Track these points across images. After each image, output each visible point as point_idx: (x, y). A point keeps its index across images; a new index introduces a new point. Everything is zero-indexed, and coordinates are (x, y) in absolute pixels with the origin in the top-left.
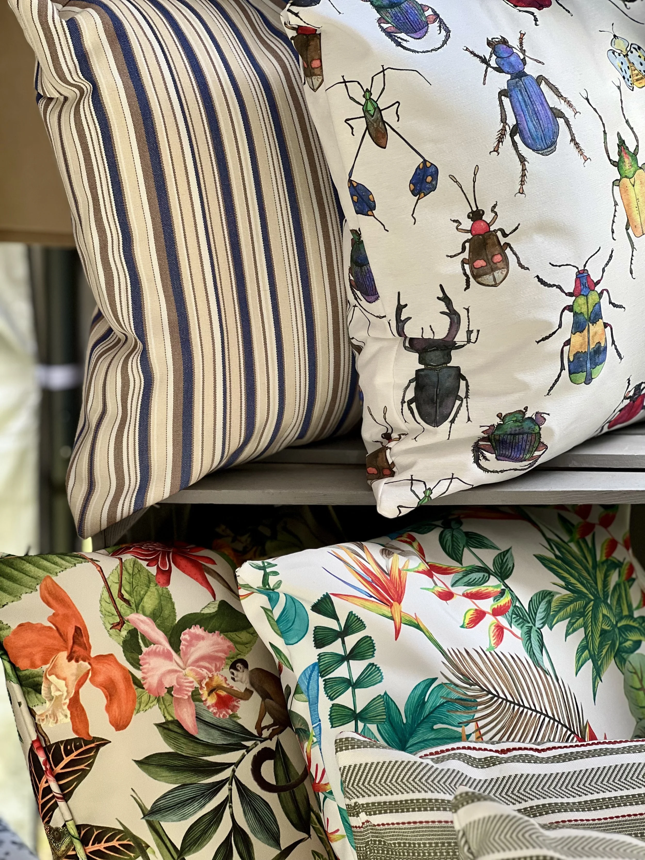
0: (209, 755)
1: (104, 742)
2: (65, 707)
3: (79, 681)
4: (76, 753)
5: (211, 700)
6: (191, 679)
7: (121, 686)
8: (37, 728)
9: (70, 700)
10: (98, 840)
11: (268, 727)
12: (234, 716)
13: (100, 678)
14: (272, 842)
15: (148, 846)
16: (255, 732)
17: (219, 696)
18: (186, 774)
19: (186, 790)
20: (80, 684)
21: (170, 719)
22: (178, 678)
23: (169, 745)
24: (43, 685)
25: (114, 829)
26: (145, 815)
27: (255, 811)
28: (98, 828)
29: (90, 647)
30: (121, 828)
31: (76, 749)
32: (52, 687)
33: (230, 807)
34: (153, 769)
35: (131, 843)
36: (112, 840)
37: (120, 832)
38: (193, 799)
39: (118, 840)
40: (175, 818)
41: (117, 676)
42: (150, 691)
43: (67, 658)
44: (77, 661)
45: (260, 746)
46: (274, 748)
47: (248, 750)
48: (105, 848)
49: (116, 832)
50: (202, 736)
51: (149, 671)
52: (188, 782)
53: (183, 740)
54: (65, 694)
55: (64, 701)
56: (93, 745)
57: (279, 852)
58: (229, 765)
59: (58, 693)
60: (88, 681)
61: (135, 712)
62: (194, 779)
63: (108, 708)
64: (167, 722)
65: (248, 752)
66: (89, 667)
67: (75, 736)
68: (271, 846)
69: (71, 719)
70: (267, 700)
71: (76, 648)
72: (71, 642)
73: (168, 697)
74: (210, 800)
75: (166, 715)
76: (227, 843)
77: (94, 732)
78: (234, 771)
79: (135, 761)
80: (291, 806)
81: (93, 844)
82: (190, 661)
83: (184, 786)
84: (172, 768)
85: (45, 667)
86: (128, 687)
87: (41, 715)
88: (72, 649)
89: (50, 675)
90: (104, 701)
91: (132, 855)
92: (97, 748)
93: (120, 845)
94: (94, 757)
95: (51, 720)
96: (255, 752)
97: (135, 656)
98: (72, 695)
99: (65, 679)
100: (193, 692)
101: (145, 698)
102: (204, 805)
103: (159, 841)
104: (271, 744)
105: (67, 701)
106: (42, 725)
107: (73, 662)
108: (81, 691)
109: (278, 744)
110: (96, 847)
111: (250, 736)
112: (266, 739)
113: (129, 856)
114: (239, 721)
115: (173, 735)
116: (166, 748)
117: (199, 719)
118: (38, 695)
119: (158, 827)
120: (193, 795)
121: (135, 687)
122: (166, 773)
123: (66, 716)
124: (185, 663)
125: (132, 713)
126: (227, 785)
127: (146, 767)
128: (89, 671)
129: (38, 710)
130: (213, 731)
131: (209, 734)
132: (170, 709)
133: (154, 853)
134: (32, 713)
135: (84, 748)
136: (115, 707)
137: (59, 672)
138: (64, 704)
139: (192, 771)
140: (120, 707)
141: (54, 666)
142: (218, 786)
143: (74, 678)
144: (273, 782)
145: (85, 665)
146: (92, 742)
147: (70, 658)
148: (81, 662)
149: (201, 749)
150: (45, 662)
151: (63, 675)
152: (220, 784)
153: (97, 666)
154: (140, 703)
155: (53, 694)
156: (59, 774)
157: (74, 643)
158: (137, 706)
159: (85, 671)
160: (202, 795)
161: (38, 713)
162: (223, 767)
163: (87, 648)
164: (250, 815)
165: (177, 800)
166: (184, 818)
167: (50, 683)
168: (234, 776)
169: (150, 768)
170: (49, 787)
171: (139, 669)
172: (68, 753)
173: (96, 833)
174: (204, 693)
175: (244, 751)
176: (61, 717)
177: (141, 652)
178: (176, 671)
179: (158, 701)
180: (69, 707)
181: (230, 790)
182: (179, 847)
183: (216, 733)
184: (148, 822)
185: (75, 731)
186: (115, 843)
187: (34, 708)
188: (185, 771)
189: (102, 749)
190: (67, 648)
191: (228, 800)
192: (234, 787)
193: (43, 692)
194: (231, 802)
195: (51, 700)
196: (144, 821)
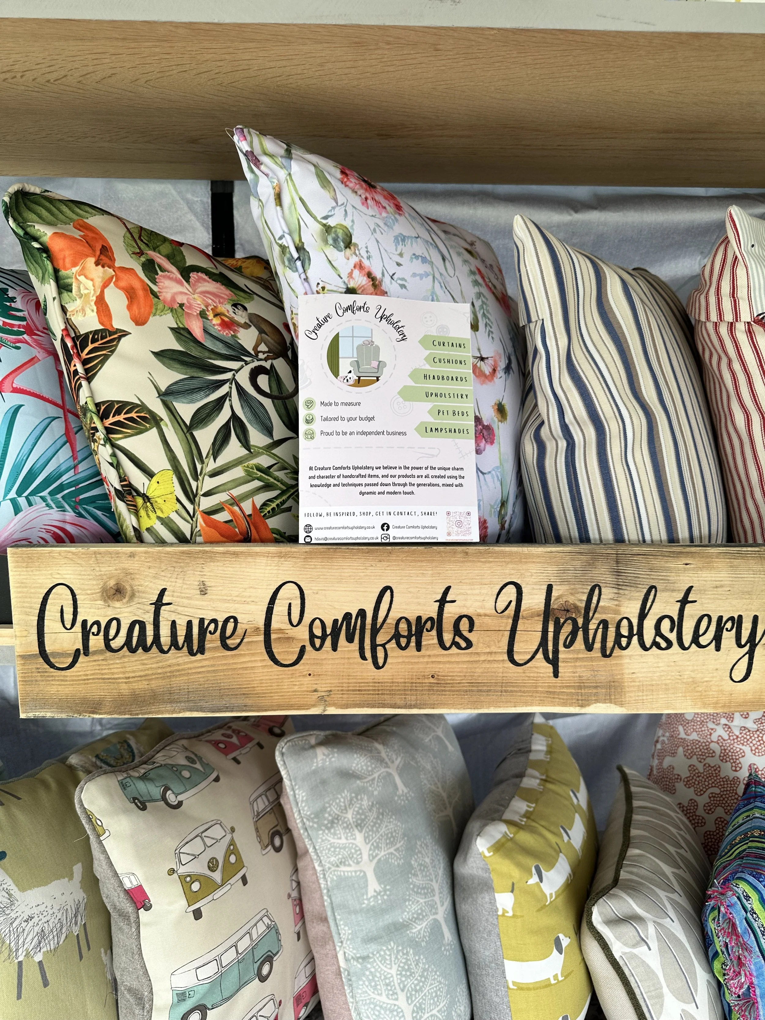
0: (214, 360)
1: (125, 334)
2: (93, 303)
3: (105, 283)
4: (100, 342)
5: (216, 321)
6: (199, 303)
7: (140, 293)
8: (67, 321)
9: (97, 297)
10: (118, 412)
11: (264, 353)
12: (234, 336)
13: (123, 284)
14: (265, 432)
15: (162, 420)
16: (253, 353)
17: (223, 320)
18: (194, 370)
19: (194, 381)
20: (105, 285)
21: (181, 326)
22: (188, 299)
23: (181, 345)
24: (74, 284)
25: (132, 403)
26: (160, 395)
27: (251, 407)
28: (118, 402)
29: (115, 260)
30: (139, 403)
31: (101, 339)
32: (81, 286)
33: (230, 400)
34: (167, 361)
35: (147, 416)
36: (131, 412)
37: (138, 406)
38: (200, 389)
39: (136, 412)
40: (185, 401)
41: (137, 285)
42: (165, 302)
43: (95, 263)
44: (103, 267)
45: (256, 364)
46: (268, 368)
47: (247, 363)
48: (124, 419)
49: (135, 406)
50: (208, 343)
51: (163, 288)
52: (195, 375)
53: (192, 344)
54: (92, 292)
55: (91, 298)
56: (116, 336)
57: (272, 441)
58: (231, 370)
59: (86, 292)
60: (112, 284)
61: (152, 315)
62: (200, 374)
63: (129, 307)
64: (179, 328)
65: (246, 364)
66: (114, 273)
67: (101, 327)
68: (265, 435)
69: (97, 313)
70: (263, 335)
71: (102, 257)
72: (98, 253)
73: (180, 310)
74: (213, 392)
75: (178, 322)
76: (227, 425)
77: (117, 324)
78: (234, 375)
79: (152, 352)
80: (283, 411)
81: (113, 416)
82: (199, 290)
83: (192, 378)
84: (183, 363)
85: (74, 270)
86: (146, 296)
87: (72, 311)
88: (99, 257)
89: (79, 276)
90: (126, 302)
91: (148, 425)
92: (119, 338)
93: (137, 416)
94: (116, 346)
95: (80, 314)
96: (252, 365)
97: (152, 275)
98: (98, 293)
99: (92, 280)
100: (200, 312)
101: (160, 306)
102: (208, 395)
103: (172, 416)
104: (267, 365)
105: (94, 298)
106: (73, 319)
107: (100, 267)
108: (106, 290)
109: (272, 366)
110: (117, 418)
111: (248, 354)
112: (261, 360)
113: (145, 426)
114: (239, 341)
115: (183, 338)
116: (177, 347)
117: (206, 331)
118: (69, 293)
119: (170, 405)
120: (200, 386)
121: (152, 296)
122: (178, 366)
123: (93, 311)
124: (194, 291)
125: (150, 315)
126: (228, 384)
127: (161, 358)
128: (113, 276)
129: (70, 307)
130: (218, 343)
131: (214, 344)
132: (181, 319)
133: (167, 425)
134: (64, 310)
135: (108, 339)
136: (135, 307)
137: (88, 274)
138: (92, 301)
139: (199, 368)
140: (139, 309)
141: (83, 268)
142: (222, 383)
143: (100, 280)
144: (268, 391)
145: (111, 271)
146: (115, 333)
147: (97, 264)
148: (106, 268)
149: (207, 354)
150: (75, 265)
151: (91, 276)
152: (223, 382)
153: (121, 274)
154: (156, 309)
155: (82, 292)
156: (85, 359)
157: (101, 253)
158: (154, 311)
159: (109, 276)
160: (207, 387)
161: (69, 309)
162: (225, 370)
163: (113, 260)
164: (247, 409)
165: (187, 387)
166: (192, 401)
167: (79, 282)
168: (234, 379)
169: (164, 359)
170: (76, 370)
171: (155, 284)
172: (94, 341)
173: (116, 406)
174: (210, 315)
175: (243, 363)
176: (88, 311)
177: (157, 274)
178: (186, 294)
179: (172, 311)
180: (95, 303)
181: (231, 388)
182: (188, 423)
183: (220, 345)
184: (162, 400)
185: (101, 323)
186: (133, 415)
187: (66, 305)
188: (194, 367)
189: (123, 339)
190: (95, 256)
191: (228, 395)
192: (234, 386)
193: (74, 291)
194: (231, 397)
195: (80, 298)
196: (159, 400)
